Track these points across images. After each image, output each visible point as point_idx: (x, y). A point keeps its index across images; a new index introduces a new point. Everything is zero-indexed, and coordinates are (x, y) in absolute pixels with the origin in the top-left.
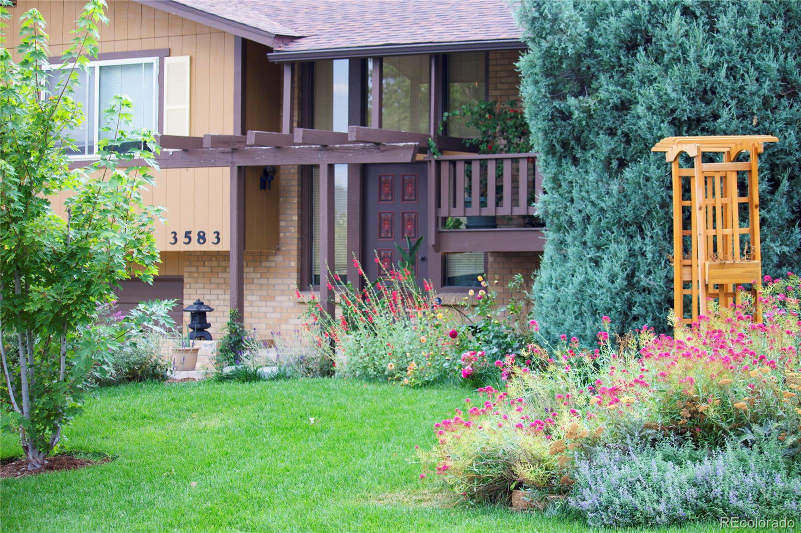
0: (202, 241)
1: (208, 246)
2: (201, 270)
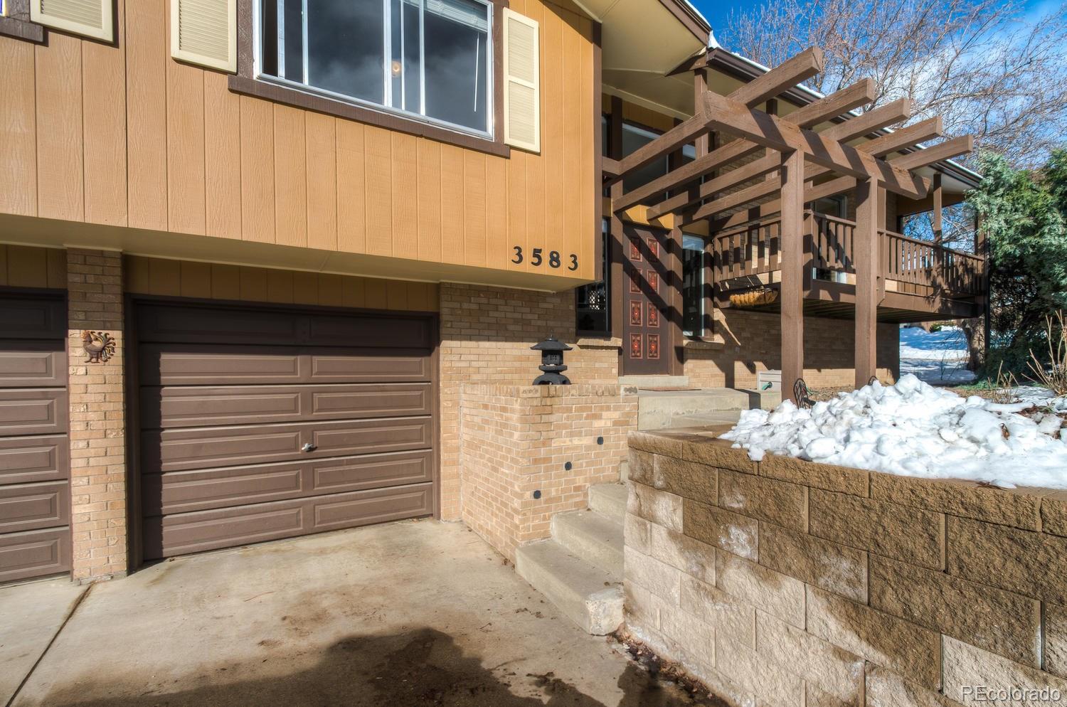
0: (555, 263)
1: (563, 272)
2: (465, 306)
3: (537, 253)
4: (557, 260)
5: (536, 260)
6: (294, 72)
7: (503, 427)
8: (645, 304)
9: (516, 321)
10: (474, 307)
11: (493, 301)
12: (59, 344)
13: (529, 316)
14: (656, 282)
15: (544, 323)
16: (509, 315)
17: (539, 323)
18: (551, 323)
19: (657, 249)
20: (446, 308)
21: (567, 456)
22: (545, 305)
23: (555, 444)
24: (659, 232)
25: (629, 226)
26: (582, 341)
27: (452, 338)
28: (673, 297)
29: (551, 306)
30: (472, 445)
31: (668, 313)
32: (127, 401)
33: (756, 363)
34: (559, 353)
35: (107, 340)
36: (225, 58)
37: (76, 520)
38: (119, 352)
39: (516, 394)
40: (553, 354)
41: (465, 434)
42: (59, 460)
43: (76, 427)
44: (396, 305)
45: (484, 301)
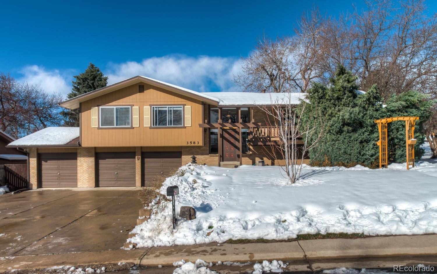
1: (196, 145)
2: (186, 150)
4: (195, 143)
5: (191, 143)
6: (156, 125)
9: (196, 152)
10: (188, 150)
11: (191, 149)
12: (135, 158)
13: (199, 151)
15: (202, 152)
16: (194, 151)
17: (201, 152)
18: (203, 152)
20: (183, 150)
22: (202, 149)
27: (183, 155)
29: (203, 149)
32: (141, 165)
33: (264, 158)
35: (139, 157)
36: (149, 126)
37: (136, 179)
38: (140, 159)
40: (193, 158)
42: (135, 172)
43: (136, 168)
45: (189, 149)
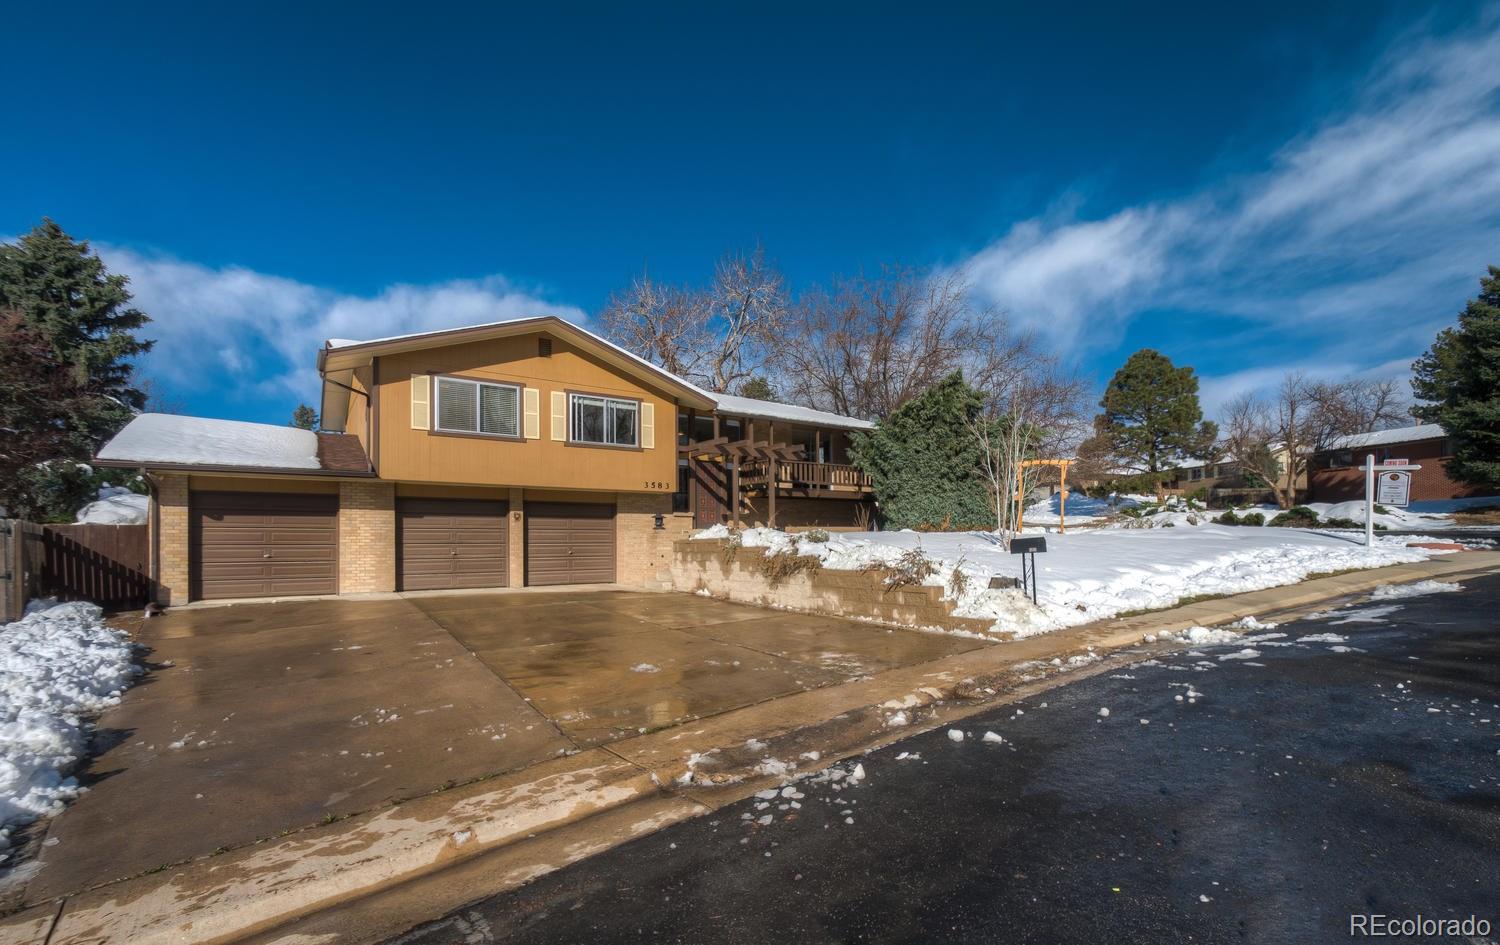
0: (660, 487)
1: (664, 490)
2: (626, 501)
3: (653, 484)
4: (661, 485)
5: (653, 487)
6: (579, 439)
7: (641, 543)
8: (707, 496)
9: (646, 507)
10: (629, 502)
12: (507, 515)
13: (649, 505)
14: (713, 486)
17: (654, 507)
18: (659, 507)
19: (714, 471)
20: (619, 502)
21: (662, 553)
23: (658, 548)
24: (715, 464)
25: (699, 463)
26: (675, 514)
27: (621, 512)
28: (722, 493)
30: (629, 553)
31: (720, 499)
32: (523, 534)
34: (661, 519)
35: (519, 515)
36: (563, 437)
38: (522, 519)
39: (644, 532)
40: (659, 519)
41: (627, 550)
43: (512, 541)
44: (601, 501)
45: (633, 500)
